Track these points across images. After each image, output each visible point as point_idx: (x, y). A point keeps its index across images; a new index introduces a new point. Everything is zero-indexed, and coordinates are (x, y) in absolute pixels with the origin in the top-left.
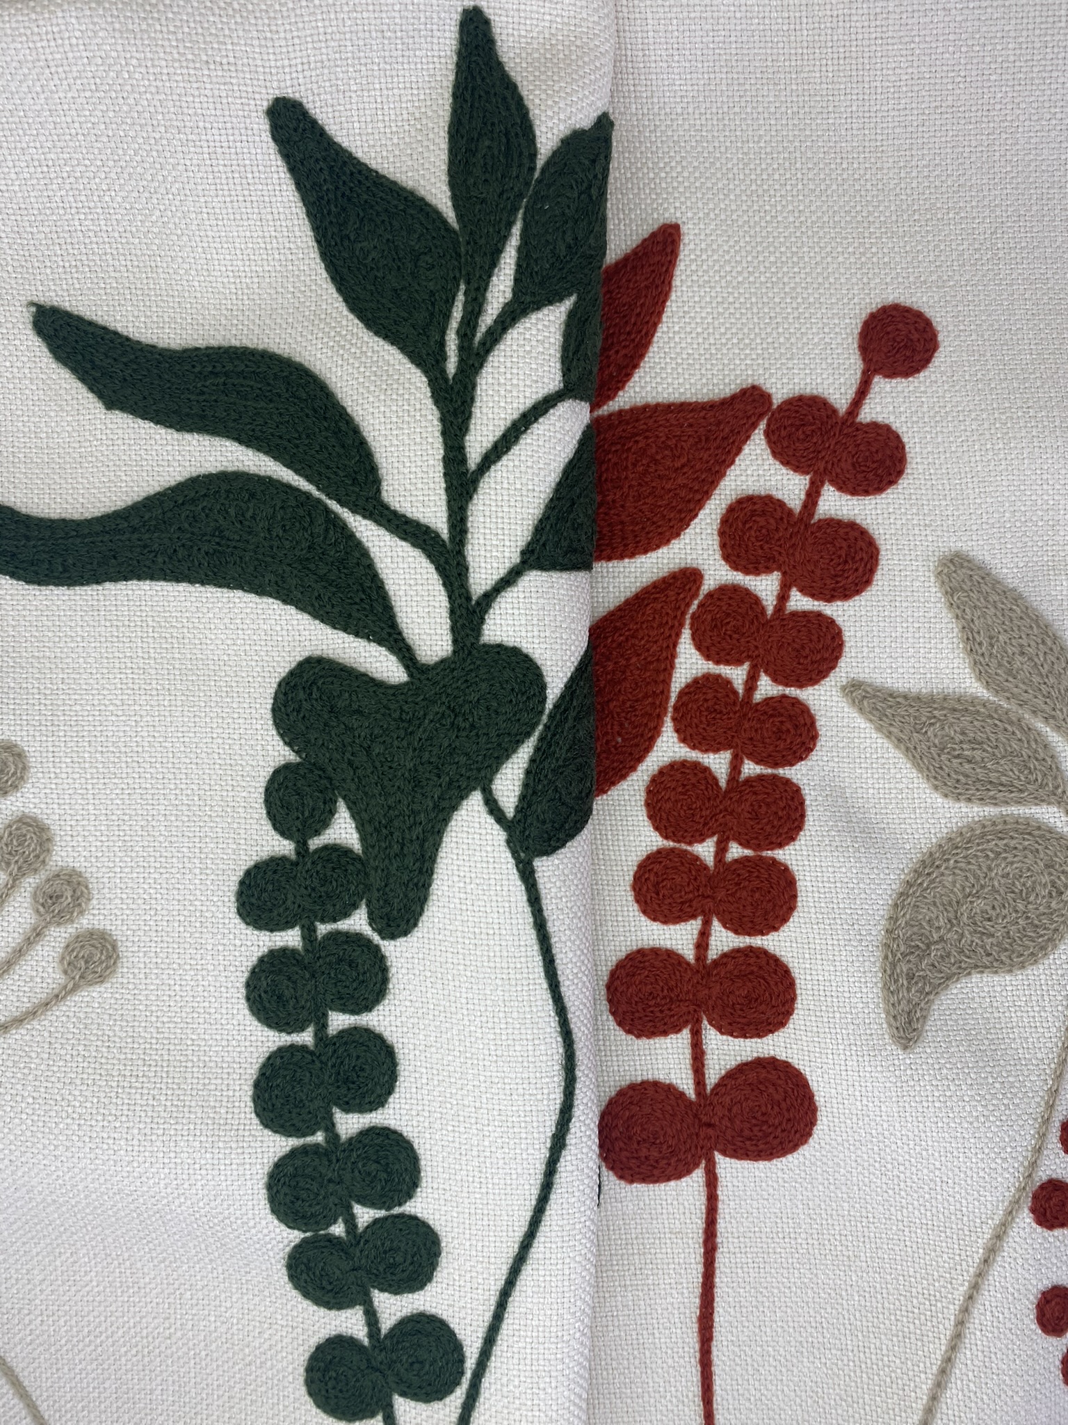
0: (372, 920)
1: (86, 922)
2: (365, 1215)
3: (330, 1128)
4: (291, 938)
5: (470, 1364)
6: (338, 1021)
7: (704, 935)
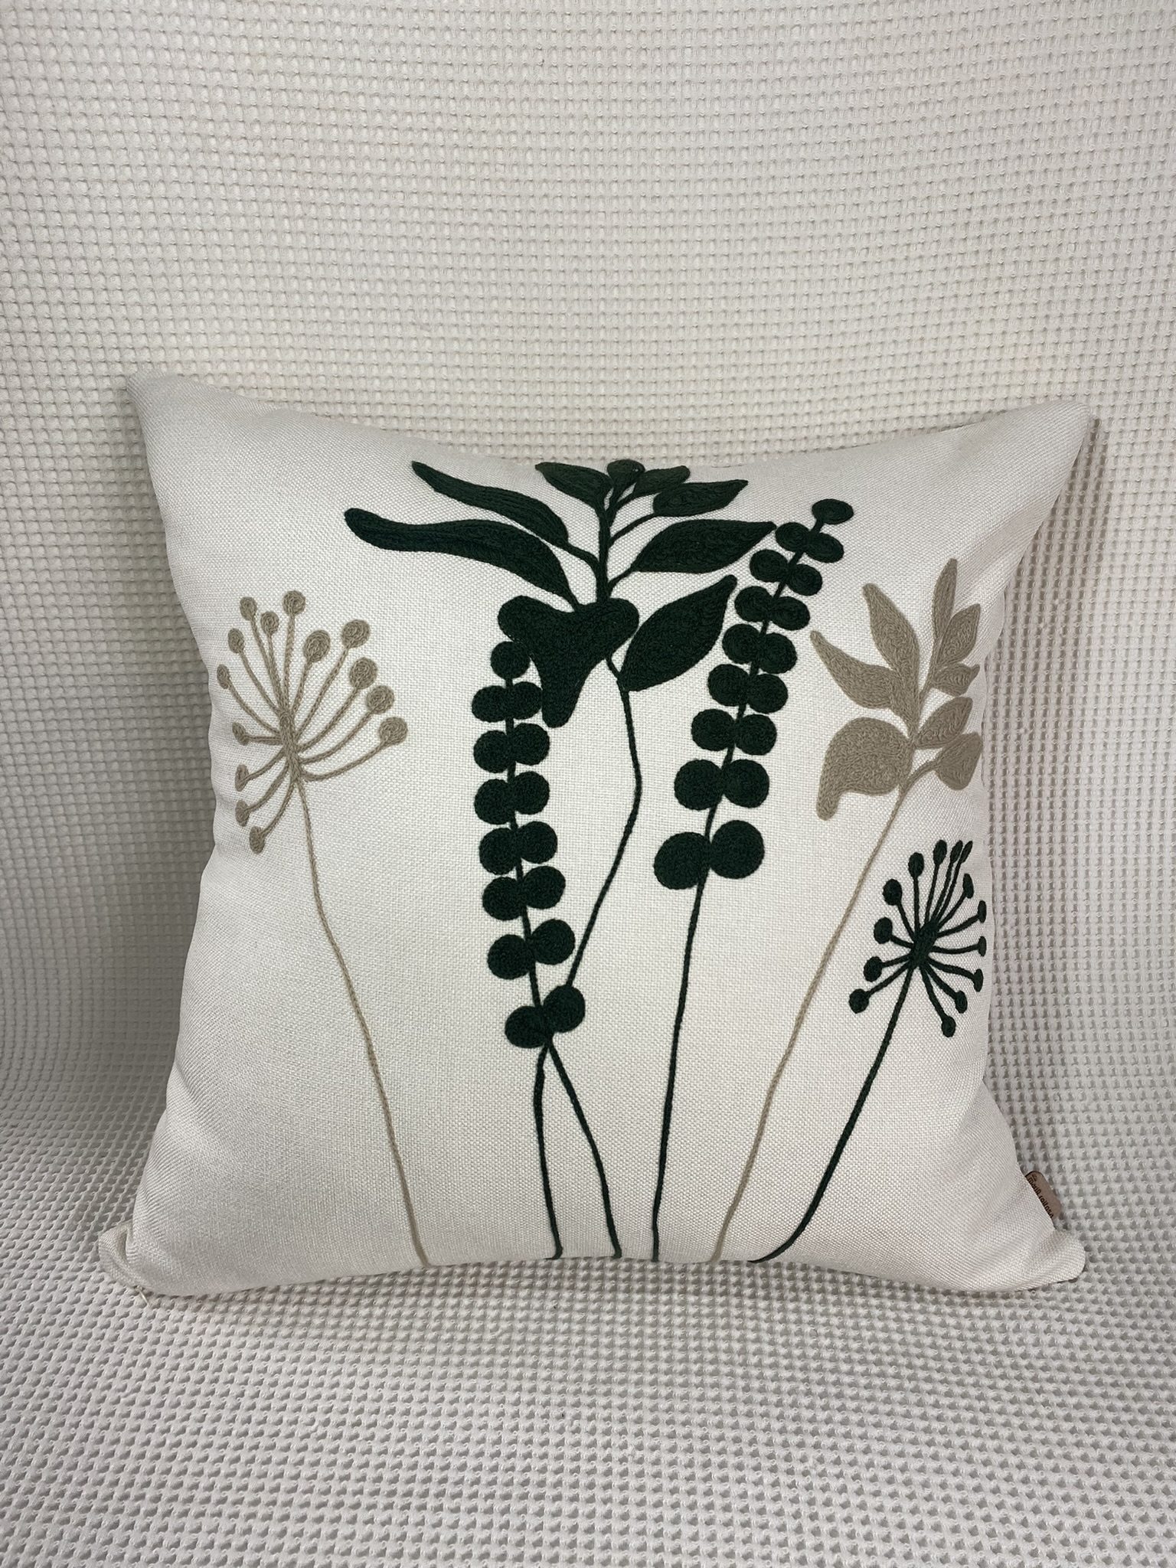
0: (545, 719)
1: (390, 713)
2: (527, 866)
3: (513, 821)
4: (500, 726)
5: (578, 943)
6: (521, 768)
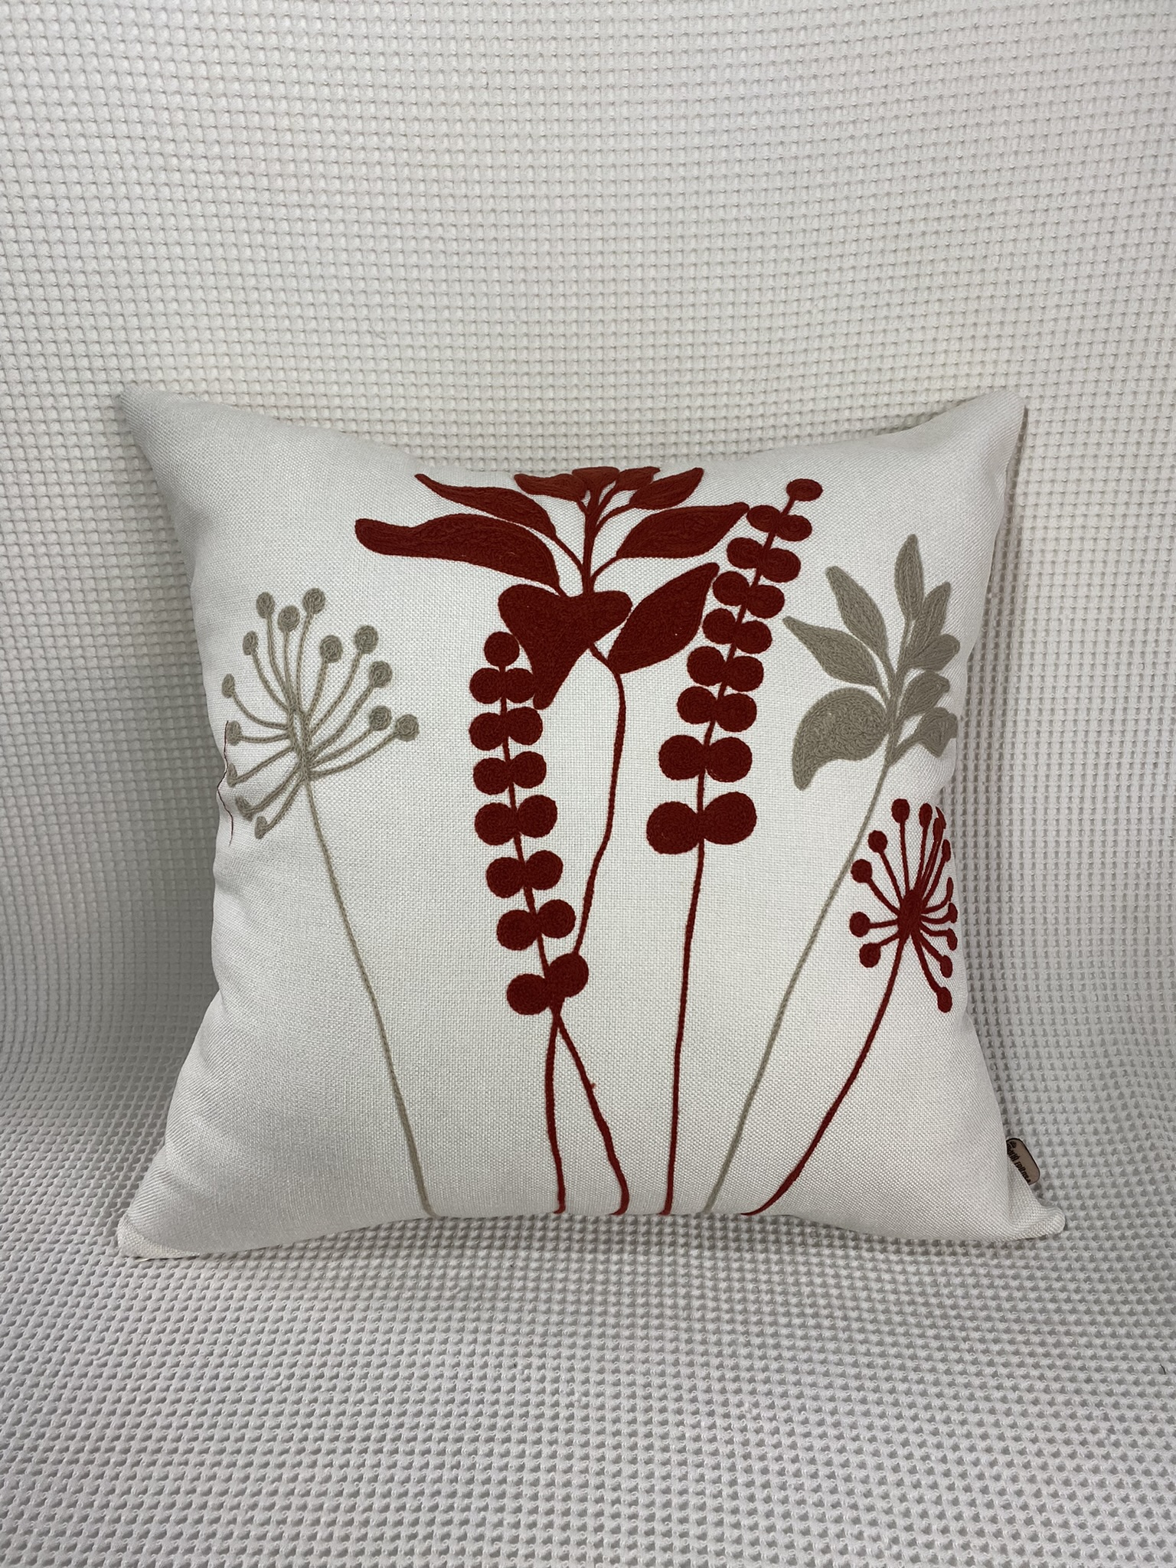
7: (710, 730)
